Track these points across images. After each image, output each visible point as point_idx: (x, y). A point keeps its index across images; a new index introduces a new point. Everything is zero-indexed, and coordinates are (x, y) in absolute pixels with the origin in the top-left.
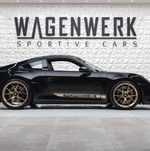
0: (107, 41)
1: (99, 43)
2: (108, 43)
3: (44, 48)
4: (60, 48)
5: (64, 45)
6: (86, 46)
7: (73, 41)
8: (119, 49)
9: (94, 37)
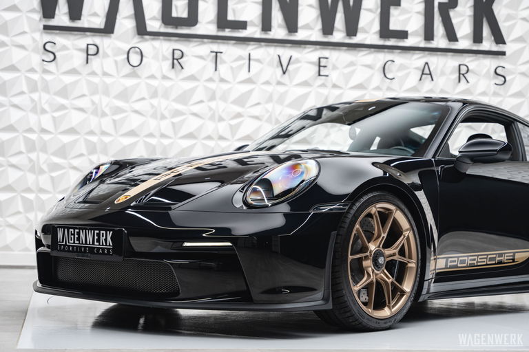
1: (369, 66)
2: (402, 67)
3: (152, 77)
4: (216, 78)
5: (232, 68)
6: (319, 75)
7: (269, 54)
8: (442, 91)
9: (348, 41)
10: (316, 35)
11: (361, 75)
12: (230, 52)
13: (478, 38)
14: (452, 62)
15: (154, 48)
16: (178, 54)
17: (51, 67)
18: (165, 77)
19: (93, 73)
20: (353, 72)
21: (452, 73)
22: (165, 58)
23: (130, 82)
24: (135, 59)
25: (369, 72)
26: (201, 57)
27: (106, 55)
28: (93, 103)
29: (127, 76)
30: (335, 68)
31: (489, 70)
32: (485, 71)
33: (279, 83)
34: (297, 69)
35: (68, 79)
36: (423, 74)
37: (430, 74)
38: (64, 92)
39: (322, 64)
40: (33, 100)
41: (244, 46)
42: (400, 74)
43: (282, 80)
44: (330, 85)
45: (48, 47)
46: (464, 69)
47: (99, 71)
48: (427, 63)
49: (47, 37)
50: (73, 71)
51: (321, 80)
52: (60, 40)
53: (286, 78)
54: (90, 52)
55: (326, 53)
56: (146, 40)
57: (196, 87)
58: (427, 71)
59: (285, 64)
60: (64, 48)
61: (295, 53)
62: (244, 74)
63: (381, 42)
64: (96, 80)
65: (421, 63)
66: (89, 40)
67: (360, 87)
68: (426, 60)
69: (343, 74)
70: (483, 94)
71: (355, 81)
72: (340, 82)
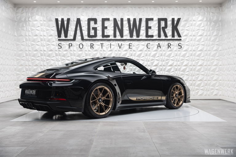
0: (151, 42)
1: (143, 45)
2: (152, 45)
3: (86, 51)
4: (102, 50)
5: (106, 47)
6: (129, 48)
7: (116, 43)
8: (164, 51)
9: (137, 39)
10: (129, 38)
11: (141, 48)
12: (106, 43)
13: (173, 36)
14: (166, 43)
15: (86, 43)
16: (92, 45)
17: (61, 50)
18: (89, 51)
19: (71, 51)
20: (139, 47)
21: (166, 46)
22: (89, 46)
23: (80, 52)
24: (81, 46)
26: (98, 45)
27: (74, 46)
28: (71, 58)
29: (79, 51)
30: (134, 46)
31: (177, 44)
33: (119, 51)
34: (124, 47)
35: (65, 52)
37: (160, 46)
38: (64, 56)
39: (130, 45)
40: (56, 58)
41: (109, 42)
42: (152, 47)
43: (120, 50)
44: (133, 51)
45: (60, 45)
46: (169, 45)
47: (72, 50)
49: (59, 42)
50: (66, 50)
51: (130, 50)
52: (63, 43)
53: (121, 50)
54: (70, 45)
55: (131, 42)
56: (84, 42)
57: (97, 53)
58: (159, 46)
59: (120, 45)
60: (64, 45)
61: (123, 43)
62: (109, 49)
63: (146, 38)
64: (72, 52)
65: (157, 44)
66: (70, 42)
67: (141, 50)
68: (159, 43)
69: (136, 47)
70: (176, 51)
71: (139, 49)
72: (135, 50)
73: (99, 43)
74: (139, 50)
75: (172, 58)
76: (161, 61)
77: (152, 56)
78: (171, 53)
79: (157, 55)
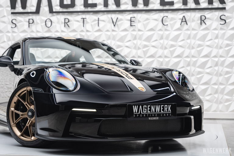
1: (156, 20)
2: (172, 19)
3: (57, 31)
4: (85, 30)
5: (92, 25)
6: (131, 26)
7: (108, 18)
8: (193, 29)
10: (130, 7)
11: (152, 24)
12: (90, 18)
14: (198, 15)
15: (58, 18)
16: (67, 21)
17: (15, 30)
18: (62, 31)
19: (32, 32)
20: (148, 23)
21: (198, 20)
22: (62, 23)
23: (48, 34)
24: (49, 24)
25: (156, 22)
26: (78, 21)
27: (37, 23)
30: (139, 22)
31: (218, 17)
32: (215, 18)
33: (113, 31)
34: (121, 24)
36: (182, 22)
37: (186, 21)
39: (132, 20)
41: (96, 15)
42: (172, 22)
43: (114, 29)
44: (137, 30)
45: (13, 21)
46: (203, 18)
47: (35, 30)
48: (184, 16)
49: (13, 17)
50: (24, 31)
51: (132, 28)
52: (19, 18)
53: (116, 29)
54: (30, 22)
55: (135, 15)
56: (54, 15)
57: (76, 35)
58: (184, 20)
59: (115, 21)
60: (21, 21)
61: (120, 16)
62: (97, 28)
63: (161, 8)
64: (34, 34)
65: (181, 16)
66: (31, 17)
67: (152, 30)
68: (184, 15)
69: (144, 24)
70: (215, 29)
71: (149, 27)
72: (142, 29)
73: (79, 17)
74: (147, 29)
75: (208, 43)
76: (189, 48)
77: (172, 40)
78: (207, 34)
79: (181, 38)
